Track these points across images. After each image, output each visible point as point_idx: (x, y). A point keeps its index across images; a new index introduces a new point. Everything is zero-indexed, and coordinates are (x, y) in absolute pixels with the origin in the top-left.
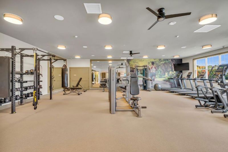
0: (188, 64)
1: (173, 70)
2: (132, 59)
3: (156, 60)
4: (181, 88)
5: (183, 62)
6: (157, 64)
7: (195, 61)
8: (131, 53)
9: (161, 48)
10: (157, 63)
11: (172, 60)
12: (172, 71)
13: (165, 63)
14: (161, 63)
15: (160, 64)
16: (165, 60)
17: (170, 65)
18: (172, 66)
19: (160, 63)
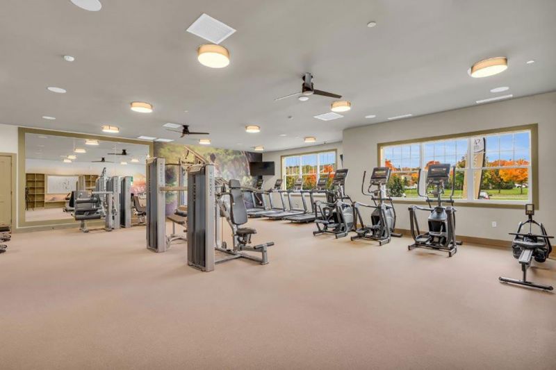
0: (273, 163)
1: (249, 174)
2: (165, 143)
3: (217, 152)
4: (264, 209)
5: (264, 160)
6: (220, 160)
7: (284, 160)
8: (186, 130)
9: (253, 130)
10: (221, 156)
11: (247, 153)
12: (247, 175)
13: (236, 159)
14: (229, 157)
15: (226, 160)
16: (235, 152)
17: (244, 165)
18: (247, 165)
19: (226, 158)
